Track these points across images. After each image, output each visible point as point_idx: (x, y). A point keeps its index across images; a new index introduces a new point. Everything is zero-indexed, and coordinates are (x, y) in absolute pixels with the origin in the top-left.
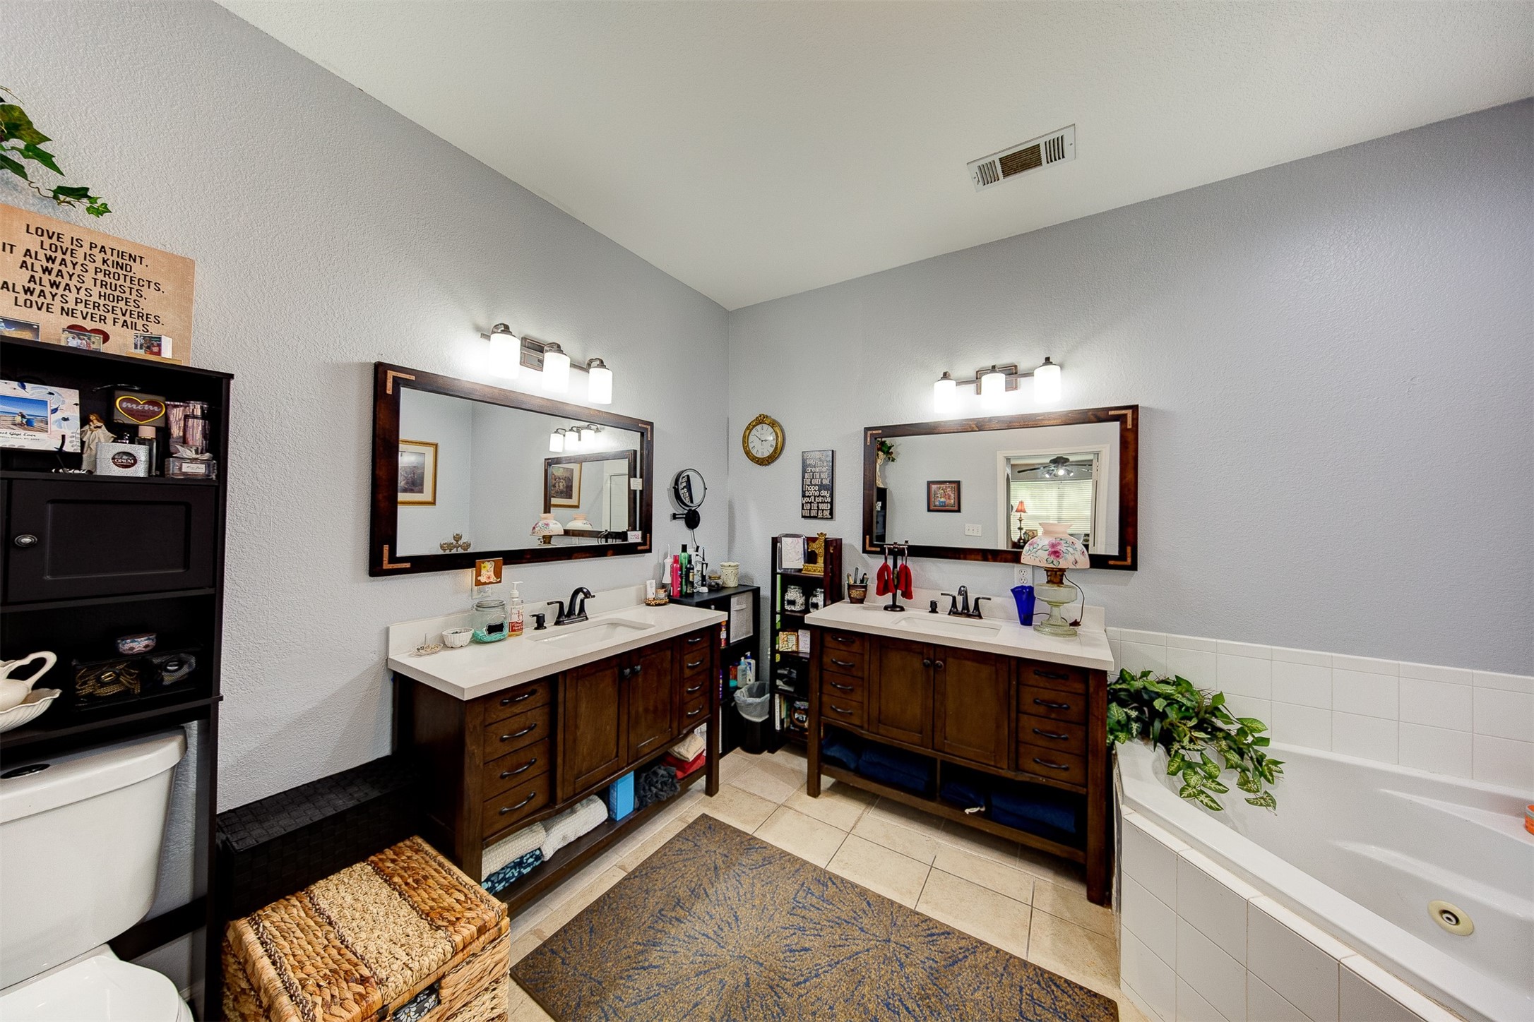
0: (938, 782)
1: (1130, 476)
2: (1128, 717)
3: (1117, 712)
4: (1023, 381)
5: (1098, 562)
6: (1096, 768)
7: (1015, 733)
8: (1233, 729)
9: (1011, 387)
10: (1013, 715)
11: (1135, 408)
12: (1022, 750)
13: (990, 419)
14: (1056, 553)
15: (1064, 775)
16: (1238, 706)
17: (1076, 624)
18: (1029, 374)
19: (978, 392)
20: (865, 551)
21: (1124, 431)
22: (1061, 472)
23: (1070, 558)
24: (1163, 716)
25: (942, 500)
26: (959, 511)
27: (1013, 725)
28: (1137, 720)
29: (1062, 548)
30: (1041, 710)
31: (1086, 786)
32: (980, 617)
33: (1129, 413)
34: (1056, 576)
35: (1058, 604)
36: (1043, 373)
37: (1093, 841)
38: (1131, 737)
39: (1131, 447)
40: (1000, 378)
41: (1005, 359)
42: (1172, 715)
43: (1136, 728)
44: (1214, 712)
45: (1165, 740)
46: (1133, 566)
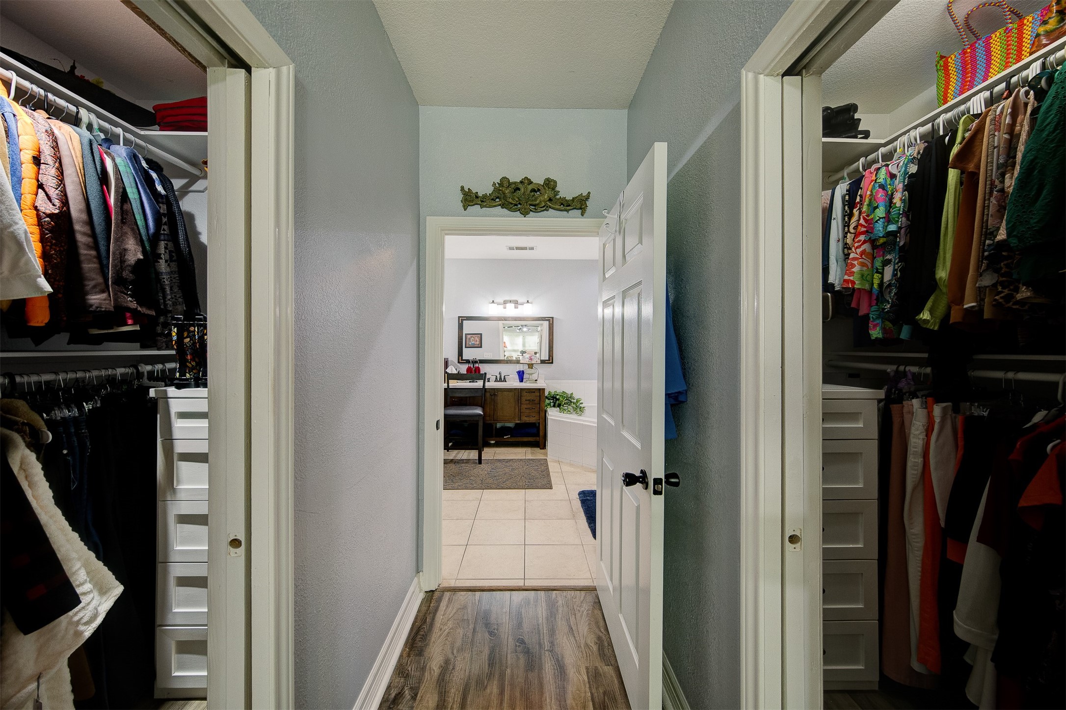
0: (494, 433)
1: (551, 337)
2: (551, 402)
3: (547, 401)
4: (520, 306)
5: (543, 362)
6: (542, 414)
7: (520, 410)
8: (575, 401)
9: (516, 307)
10: (520, 405)
11: (553, 318)
12: (522, 415)
13: (509, 317)
14: (531, 359)
15: (534, 418)
16: (576, 396)
17: (536, 380)
18: (522, 304)
19: (505, 308)
20: (459, 362)
21: (549, 324)
22: (525, 329)
23: (535, 360)
24: (558, 399)
25: (473, 342)
26: (481, 347)
27: (520, 408)
28: (553, 402)
29: (533, 357)
30: (528, 402)
31: (539, 420)
32: (506, 381)
33: (551, 319)
34: (531, 366)
35: (531, 374)
36: (526, 305)
37: (541, 433)
38: (551, 407)
39: (552, 329)
40: (513, 305)
41: (513, 298)
42: (561, 399)
43: (552, 404)
44: (571, 397)
45: (559, 406)
46: (552, 363)
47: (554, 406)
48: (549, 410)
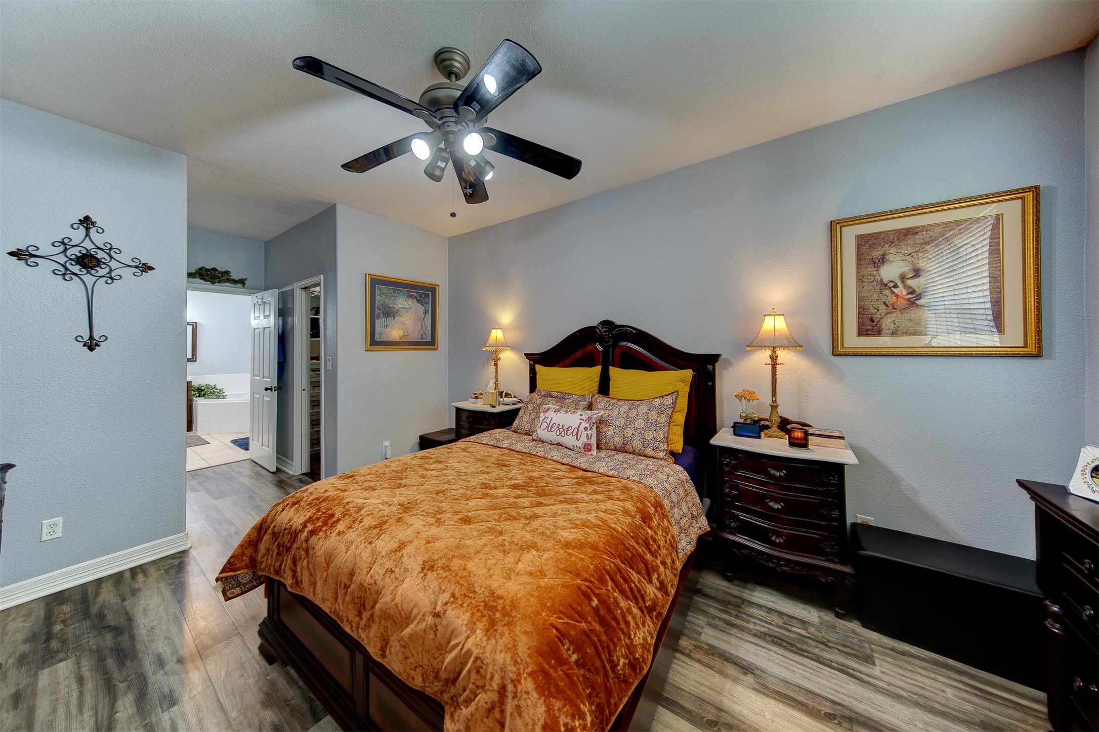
11: (196, 323)
42: (206, 390)
43: (197, 395)
44: (214, 388)
45: (204, 395)
46: (196, 361)
47: (199, 396)
48: (194, 398)
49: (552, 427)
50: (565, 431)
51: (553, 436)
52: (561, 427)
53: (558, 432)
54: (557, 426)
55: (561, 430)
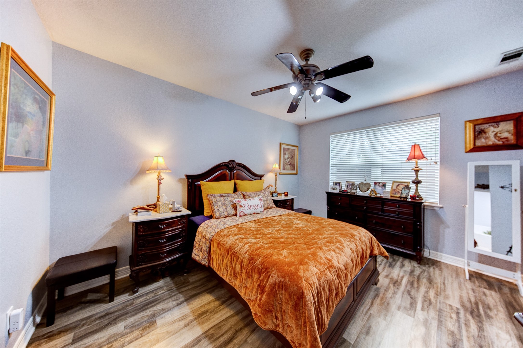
49: (251, 207)
50: (257, 206)
51: (252, 211)
52: (254, 206)
53: (254, 208)
54: (252, 206)
55: (255, 207)
